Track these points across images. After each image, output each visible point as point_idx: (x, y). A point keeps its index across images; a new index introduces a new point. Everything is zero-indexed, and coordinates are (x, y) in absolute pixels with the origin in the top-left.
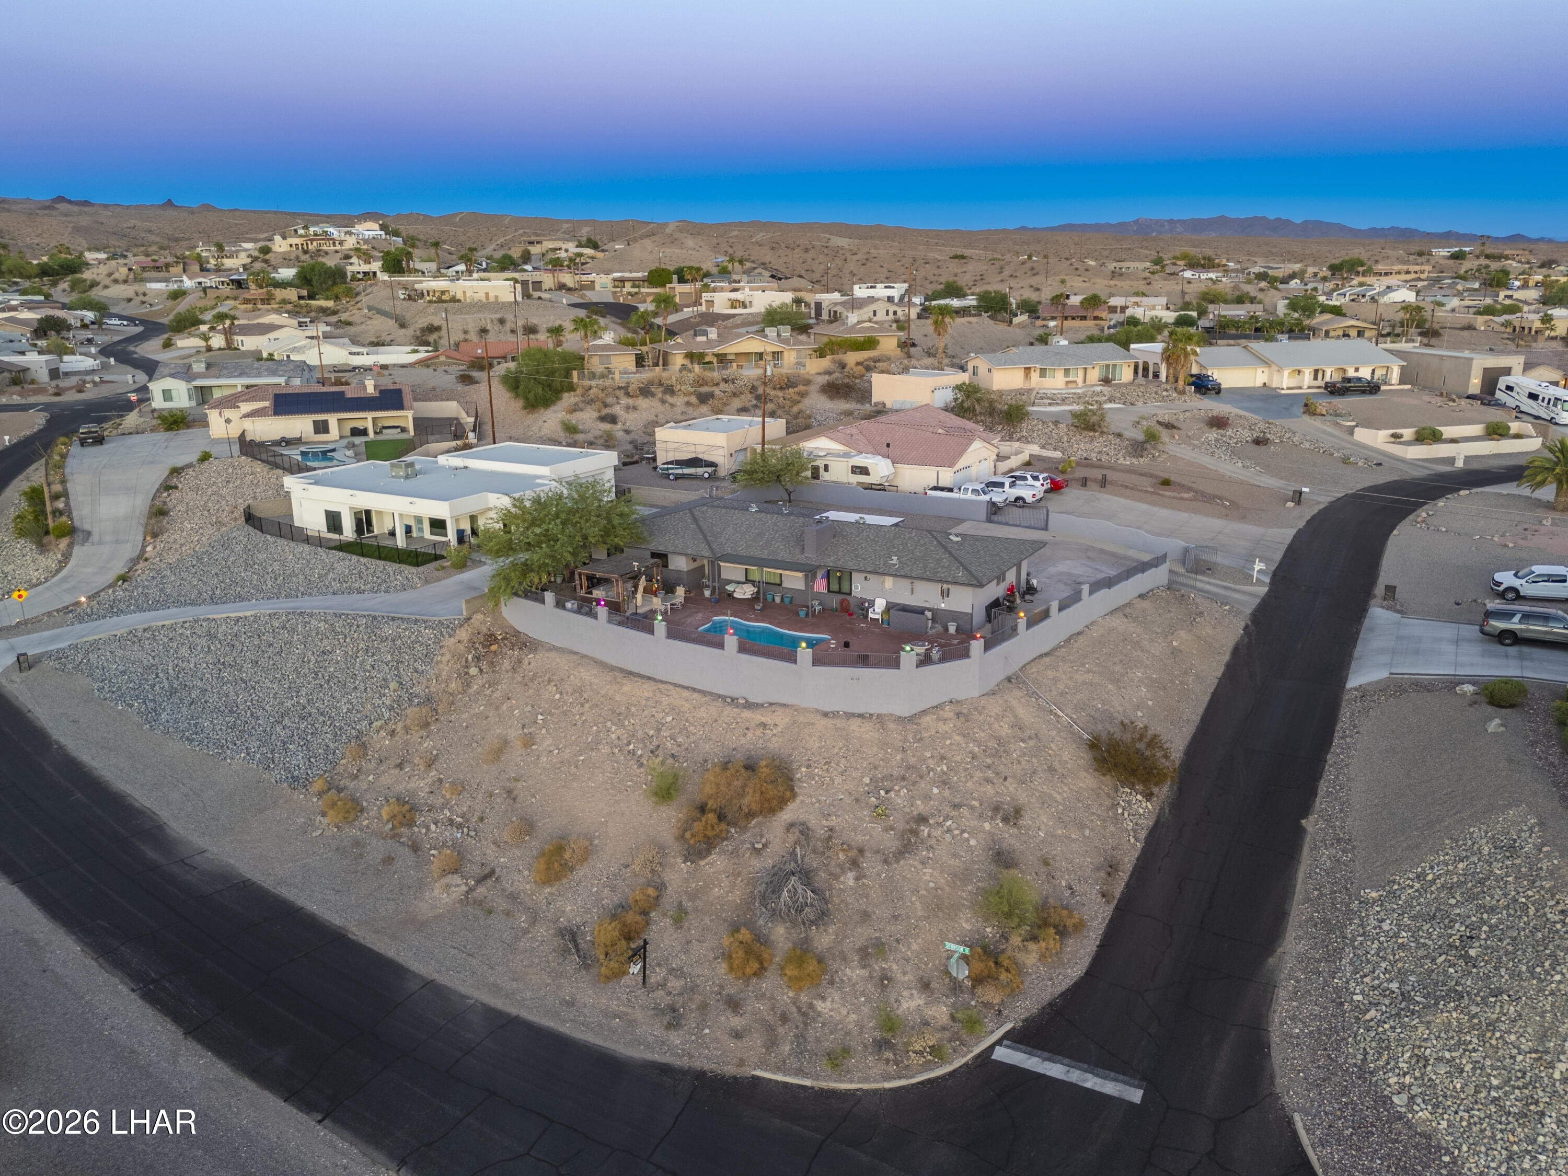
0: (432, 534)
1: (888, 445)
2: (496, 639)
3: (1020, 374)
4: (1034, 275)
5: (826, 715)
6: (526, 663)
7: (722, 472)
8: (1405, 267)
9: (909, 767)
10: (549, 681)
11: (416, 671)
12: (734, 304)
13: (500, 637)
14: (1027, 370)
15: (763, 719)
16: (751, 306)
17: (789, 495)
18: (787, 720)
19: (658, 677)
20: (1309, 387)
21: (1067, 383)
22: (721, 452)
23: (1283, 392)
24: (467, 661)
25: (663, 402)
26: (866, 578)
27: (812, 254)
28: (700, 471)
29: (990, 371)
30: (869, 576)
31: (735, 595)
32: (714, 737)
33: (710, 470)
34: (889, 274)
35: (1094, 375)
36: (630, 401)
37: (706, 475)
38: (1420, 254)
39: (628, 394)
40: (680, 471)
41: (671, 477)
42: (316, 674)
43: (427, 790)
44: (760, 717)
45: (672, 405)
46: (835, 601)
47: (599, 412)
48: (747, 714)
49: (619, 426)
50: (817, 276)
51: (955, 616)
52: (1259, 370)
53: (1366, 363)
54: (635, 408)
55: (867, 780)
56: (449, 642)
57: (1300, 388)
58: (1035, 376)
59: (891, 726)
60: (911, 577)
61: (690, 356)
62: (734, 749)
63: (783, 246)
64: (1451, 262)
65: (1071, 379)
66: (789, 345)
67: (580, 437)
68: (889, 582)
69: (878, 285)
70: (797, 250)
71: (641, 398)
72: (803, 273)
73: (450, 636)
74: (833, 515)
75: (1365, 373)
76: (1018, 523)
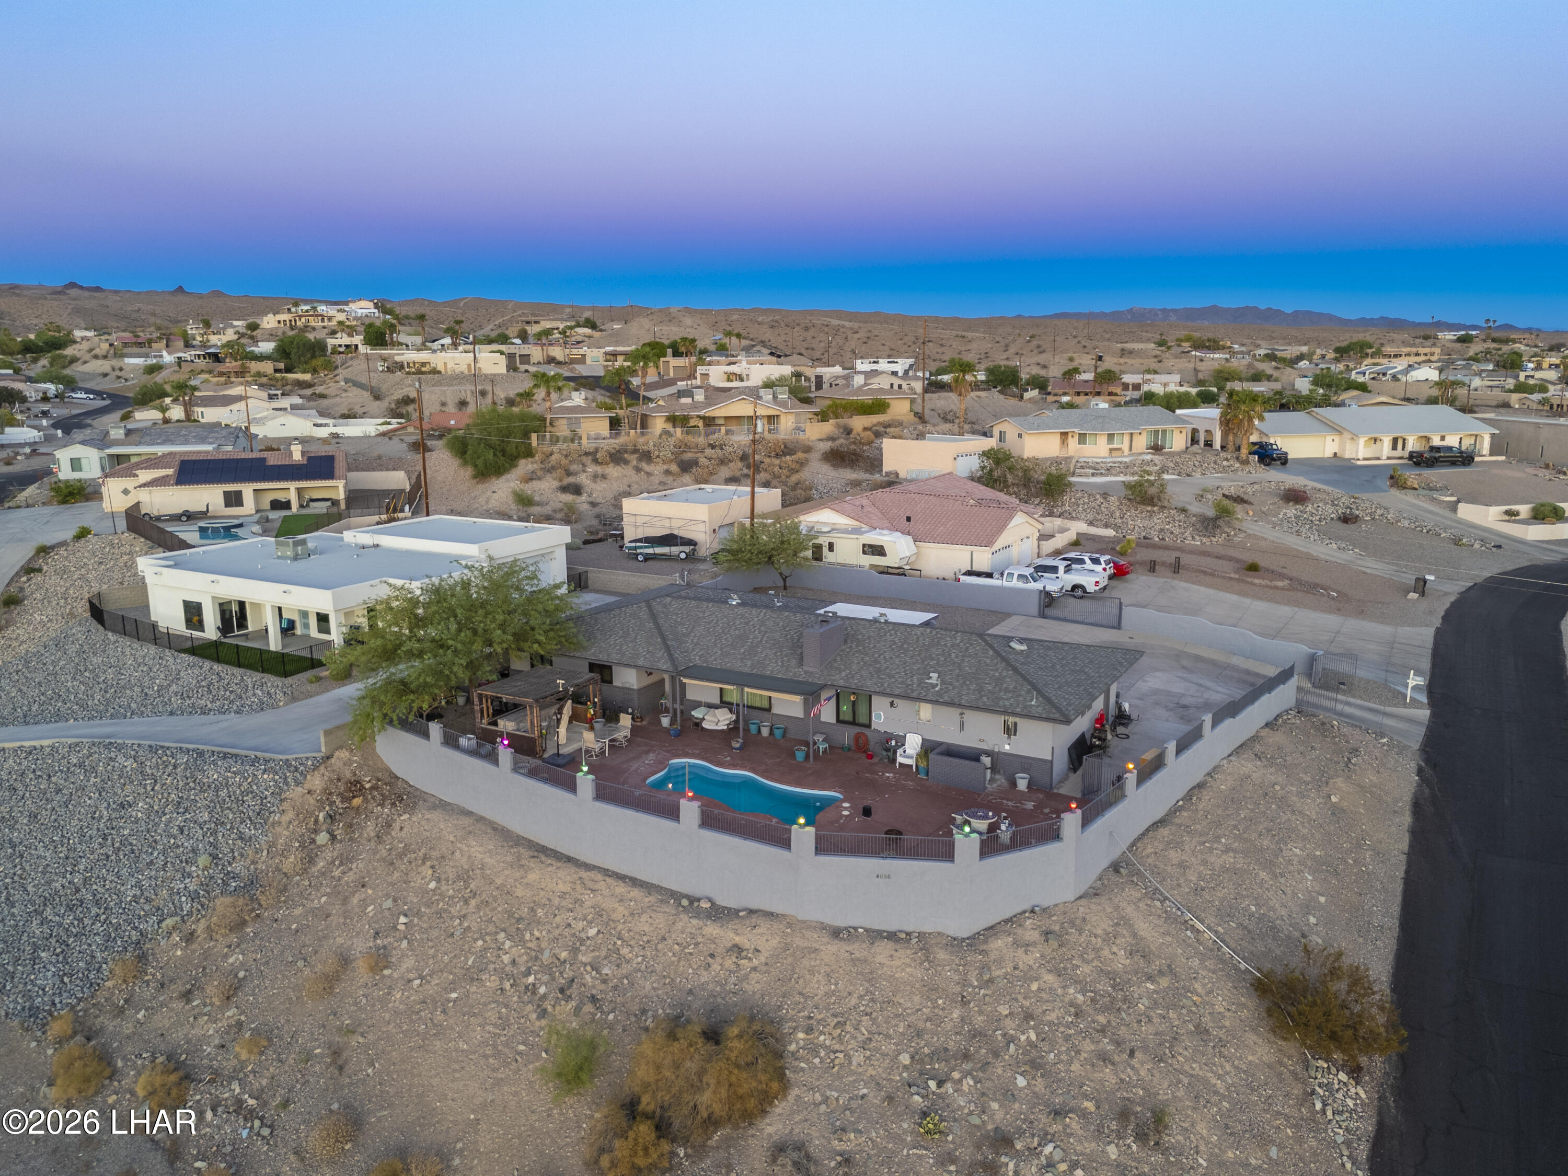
0: (319, 632)
1: (909, 519)
2: (363, 787)
3: (1057, 439)
4: (1041, 352)
5: (836, 933)
6: (398, 828)
7: (703, 552)
8: (1414, 350)
9: (975, 1034)
10: (425, 859)
11: (241, 838)
12: (730, 377)
13: (368, 786)
14: (1064, 435)
15: (737, 939)
16: (748, 380)
17: (784, 580)
18: (775, 942)
19: (583, 858)
20: (1389, 458)
21: (1111, 450)
22: (702, 527)
23: (1359, 463)
24: (316, 821)
25: (638, 470)
26: (892, 704)
27: (812, 332)
28: (675, 550)
29: (1020, 436)
30: (896, 701)
31: (705, 725)
32: (658, 968)
33: (687, 549)
34: (890, 352)
35: (1142, 442)
36: (599, 469)
37: (683, 556)
38: (1426, 338)
39: (596, 461)
40: (650, 551)
41: (640, 558)
43: (217, 1042)
44: (731, 935)
45: (649, 474)
46: (847, 735)
47: (561, 481)
48: (712, 929)
49: (584, 498)
50: (817, 354)
51: (1026, 764)
52: (1329, 439)
53: (1453, 431)
54: (604, 477)
55: (905, 1059)
56: (295, 793)
57: (1378, 459)
58: (1073, 442)
59: (942, 955)
60: (960, 706)
61: (673, 420)
62: (690, 992)
63: (783, 325)
64: (1458, 345)
65: (1115, 446)
66: (786, 408)
67: (536, 510)
68: (926, 711)
69: (881, 360)
70: (797, 329)
71: (612, 465)
72: (803, 351)
73: (298, 783)
74: (843, 609)
75: (1452, 441)
76: (1080, 619)
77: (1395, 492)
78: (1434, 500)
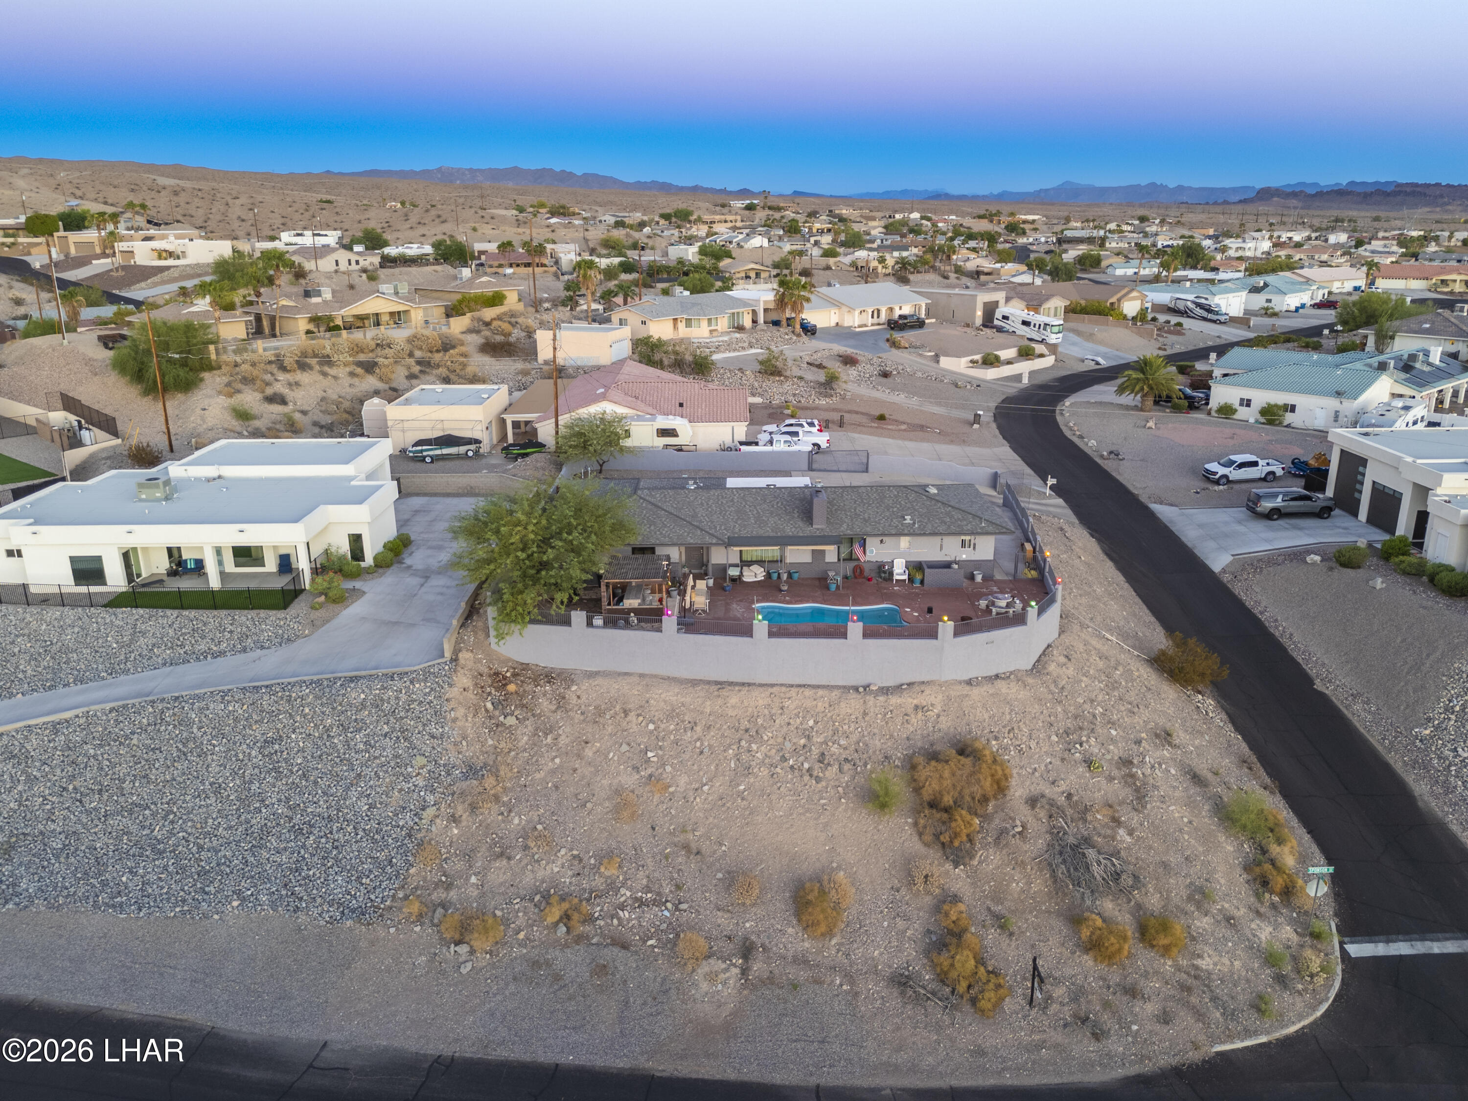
0: (236, 566)
1: (681, 405)
2: (505, 678)
3: (670, 324)
5: (969, 682)
6: (575, 698)
7: (485, 448)
9: (1076, 717)
10: (626, 712)
11: (433, 737)
12: (161, 254)
13: (508, 674)
15: (915, 702)
17: (601, 466)
18: (940, 697)
19: (757, 681)
20: (872, 325)
21: (711, 331)
23: (858, 330)
24: (487, 711)
25: (325, 374)
26: (882, 541)
28: (462, 449)
29: (644, 323)
30: (885, 539)
31: (745, 579)
32: (876, 731)
33: (473, 447)
36: (288, 376)
37: (470, 454)
39: (283, 369)
40: (438, 452)
41: (428, 460)
42: (276, 770)
43: (570, 873)
44: (910, 700)
45: (335, 378)
46: (849, 567)
47: (263, 392)
48: (894, 700)
49: (291, 406)
51: (978, 564)
52: (832, 312)
53: (906, 302)
54: (297, 384)
55: (1054, 738)
56: (453, 693)
57: (866, 326)
59: (1030, 680)
60: (941, 534)
61: (315, 320)
62: (908, 739)
65: (713, 328)
66: (415, 303)
67: (257, 423)
68: (904, 542)
69: (305, 232)
71: (298, 372)
73: (451, 685)
75: (907, 310)
77: (894, 351)
78: (921, 355)
